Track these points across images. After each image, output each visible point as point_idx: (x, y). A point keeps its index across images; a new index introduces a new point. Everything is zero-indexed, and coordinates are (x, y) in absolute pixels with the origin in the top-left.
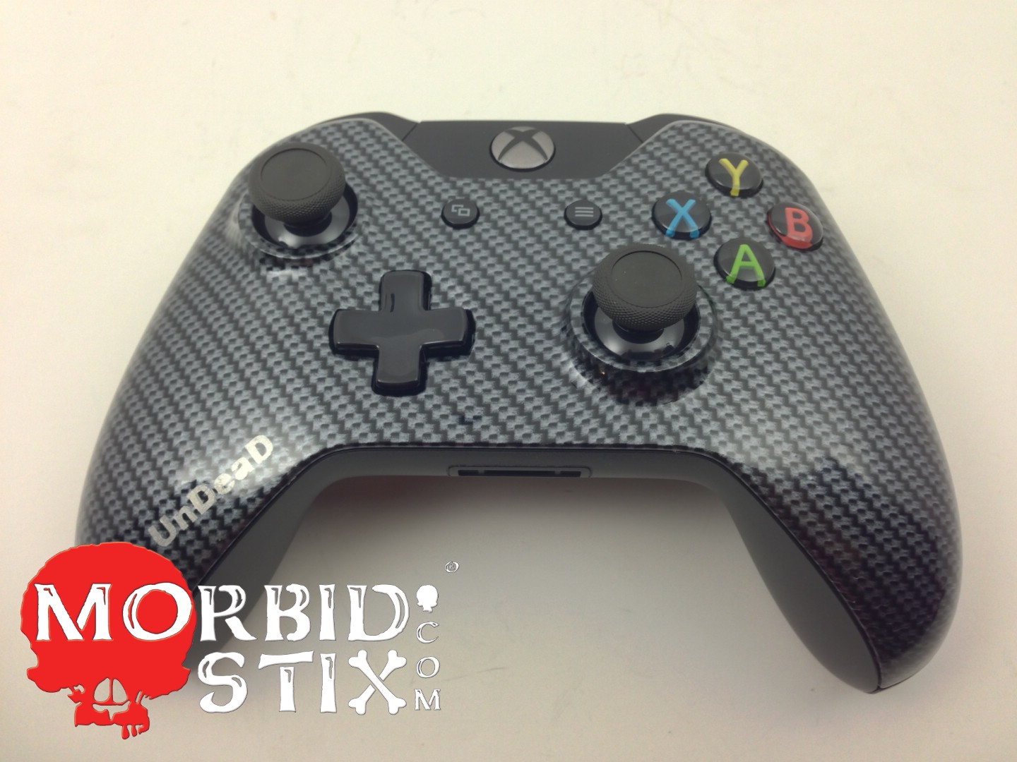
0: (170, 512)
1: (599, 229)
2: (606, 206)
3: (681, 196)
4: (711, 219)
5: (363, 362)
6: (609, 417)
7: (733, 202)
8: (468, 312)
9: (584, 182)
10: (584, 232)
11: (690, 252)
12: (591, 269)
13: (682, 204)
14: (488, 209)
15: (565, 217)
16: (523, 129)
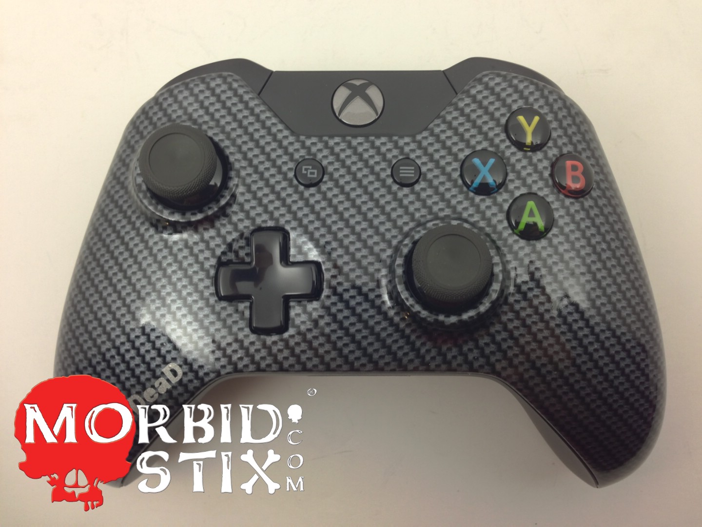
1: (417, 187)
2: (424, 164)
3: (484, 154)
4: (507, 174)
5: (241, 306)
6: (423, 351)
7: (525, 157)
8: (317, 264)
9: (407, 140)
10: (406, 190)
11: (488, 207)
12: (412, 225)
13: (484, 164)
14: (330, 169)
15: (392, 175)
16: (358, 83)
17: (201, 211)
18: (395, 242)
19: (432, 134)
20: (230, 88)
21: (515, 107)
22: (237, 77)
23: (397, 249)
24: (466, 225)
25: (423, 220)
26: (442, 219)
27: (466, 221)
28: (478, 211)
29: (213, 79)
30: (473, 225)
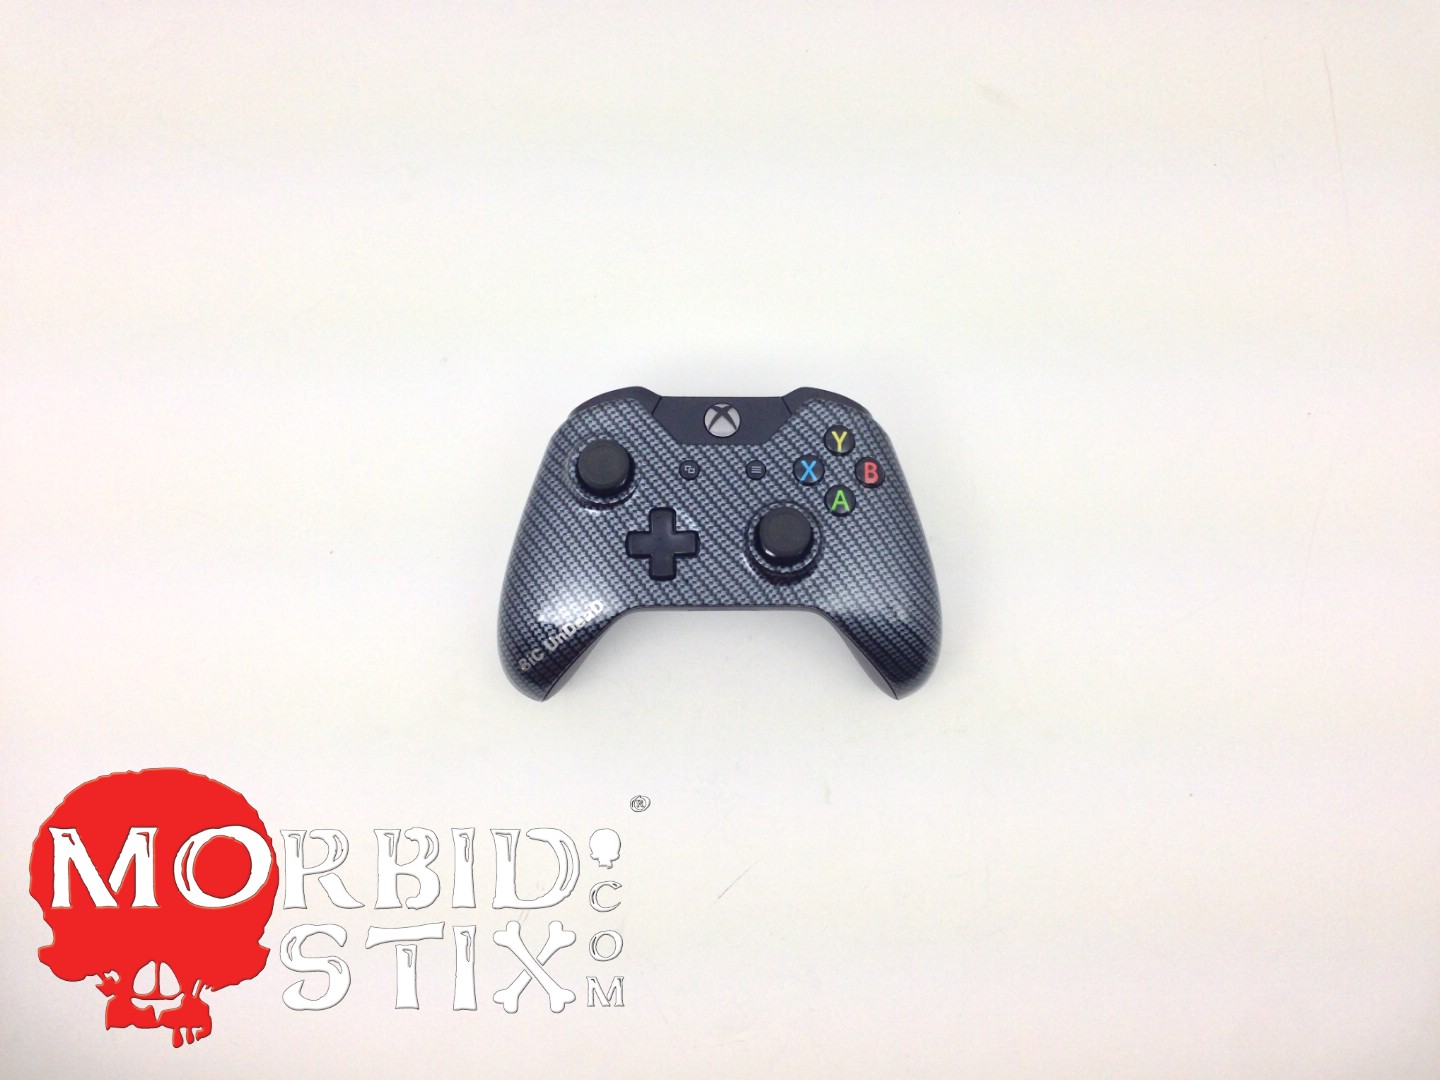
0: (553, 635)
1: (764, 480)
2: (768, 464)
3: (809, 458)
4: (824, 472)
5: (644, 561)
6: (767, 591)
7: (837, 460)
8: (696, 533)
9: (756, 447)
10: (756, 482)
11: (812, 494)
12: (759, 506)
13: (809, 464)
14: (704, 467)
15: (746, 472)
16: (722, 406)
17: (616, 497)
18: (748, 518)
19: (774, 444)
20: (633, 410)
21: (830, 425)
22: (636, 402)
23: (749, 523)
24: (796, 507)
25: (767, 503)
26: (780, 502)
27: (796, 503)
28: (805, 497)
29: (621, 404)
30: (801, 506)
